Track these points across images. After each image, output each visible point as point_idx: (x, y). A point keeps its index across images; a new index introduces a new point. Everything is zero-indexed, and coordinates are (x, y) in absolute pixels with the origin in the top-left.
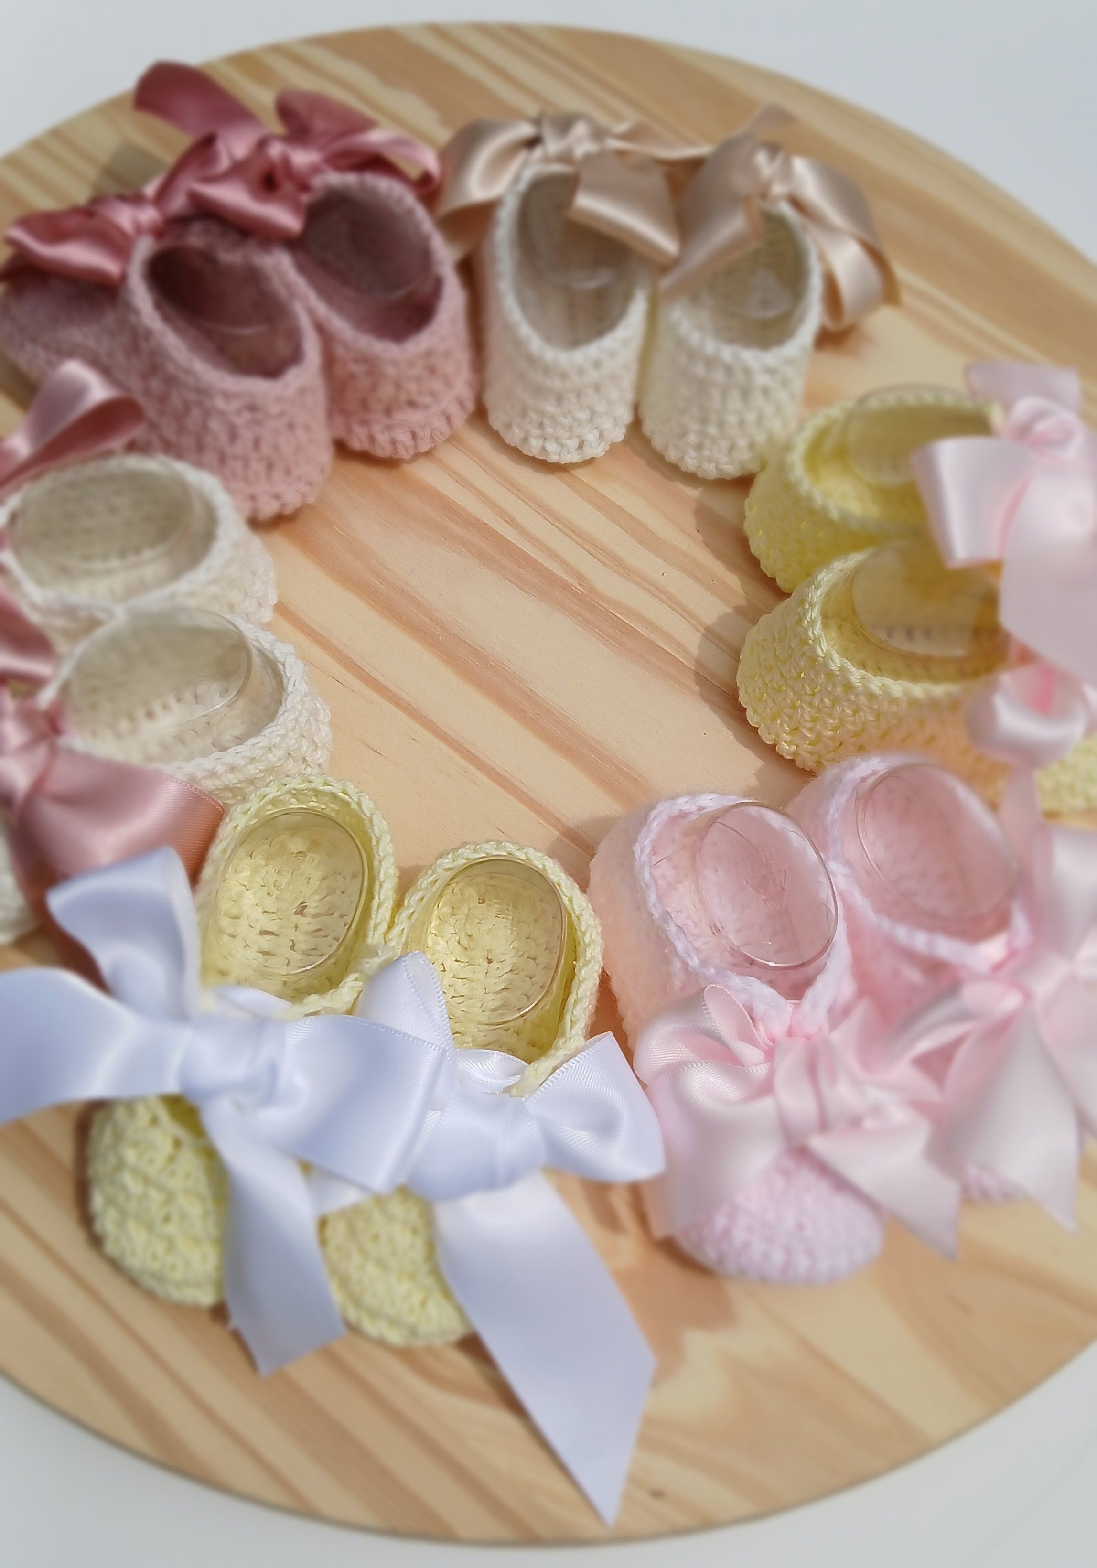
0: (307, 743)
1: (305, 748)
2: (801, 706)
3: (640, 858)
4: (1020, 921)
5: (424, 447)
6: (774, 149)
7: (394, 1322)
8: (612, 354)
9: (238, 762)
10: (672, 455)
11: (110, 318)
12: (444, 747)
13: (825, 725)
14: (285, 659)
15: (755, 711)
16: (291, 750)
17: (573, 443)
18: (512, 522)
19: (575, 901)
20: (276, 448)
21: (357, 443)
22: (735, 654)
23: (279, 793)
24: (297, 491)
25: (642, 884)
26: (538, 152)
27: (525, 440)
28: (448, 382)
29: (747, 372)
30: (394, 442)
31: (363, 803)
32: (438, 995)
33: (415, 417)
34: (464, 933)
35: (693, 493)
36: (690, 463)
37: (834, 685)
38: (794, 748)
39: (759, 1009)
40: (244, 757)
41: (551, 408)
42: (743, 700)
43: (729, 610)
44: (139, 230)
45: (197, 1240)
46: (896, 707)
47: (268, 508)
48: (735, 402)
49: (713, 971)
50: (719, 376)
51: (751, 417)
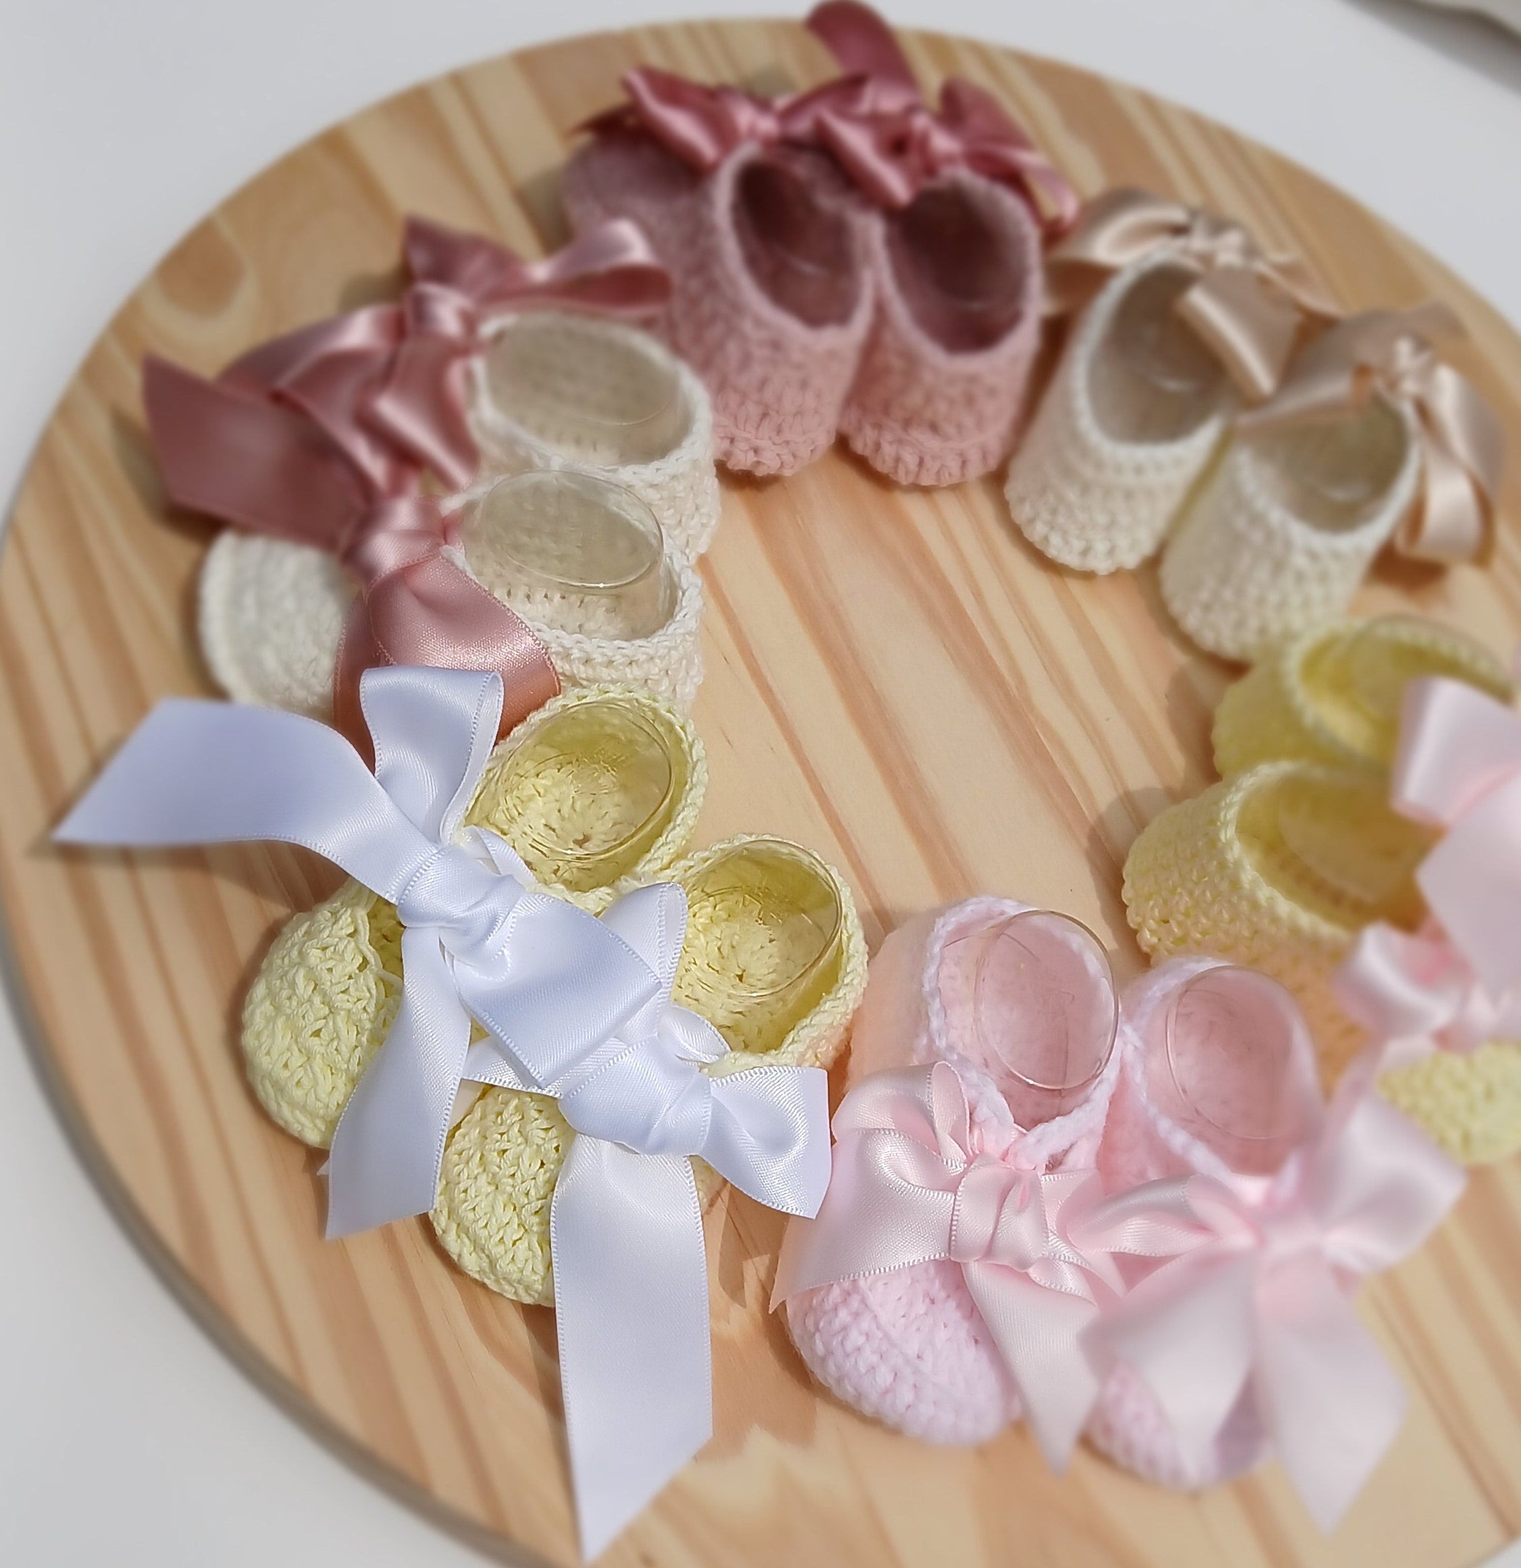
0: (668, 684)
1: (663, 688)
2: (1181, 894)
3: (938, 931)
4: (1291, 1172)
5: (926, 481)
6: (1422, 344)
7: (478, 1247)
8: (1159, 467)
9: (595, 656)
10: (1176, 607)
11: (682, 203)
12: (799, 771)
13: (1196, 923)
14: (688, 588)
15: (1133, 885)
16: (650, 679)
17: (1078, 545)
18: (978, 595)
19: (853, 940)
20: (779, 399)
21: (860, 446)
22: (1140, 824)
23: (621, 697)
24: (778, 455)
25: (928, 955)
26: (1180, 242)
27: (1032, 521)
28: (980, 425)
29: (1288, 544)
30: (898, 460)
31: (696, 746)
32: (679, 937)
33: (930, 443)
34: (728, 942)
35: (1181, 658)
36: (1191, 622)
37: (1222, 878)
38: (1155, 940)
39: (982, 1113)
40: (604, 655)
41: (1072, 495)
42: (1127, 871)
43: (1159, 786)
44: (752, 133)
45: (333, 1069)
46: (1275, 929)
47: (742, 460)
48: (1263, 573)
49: (955, 1057)
50: (1257, 537)
51: (1273, 598)
